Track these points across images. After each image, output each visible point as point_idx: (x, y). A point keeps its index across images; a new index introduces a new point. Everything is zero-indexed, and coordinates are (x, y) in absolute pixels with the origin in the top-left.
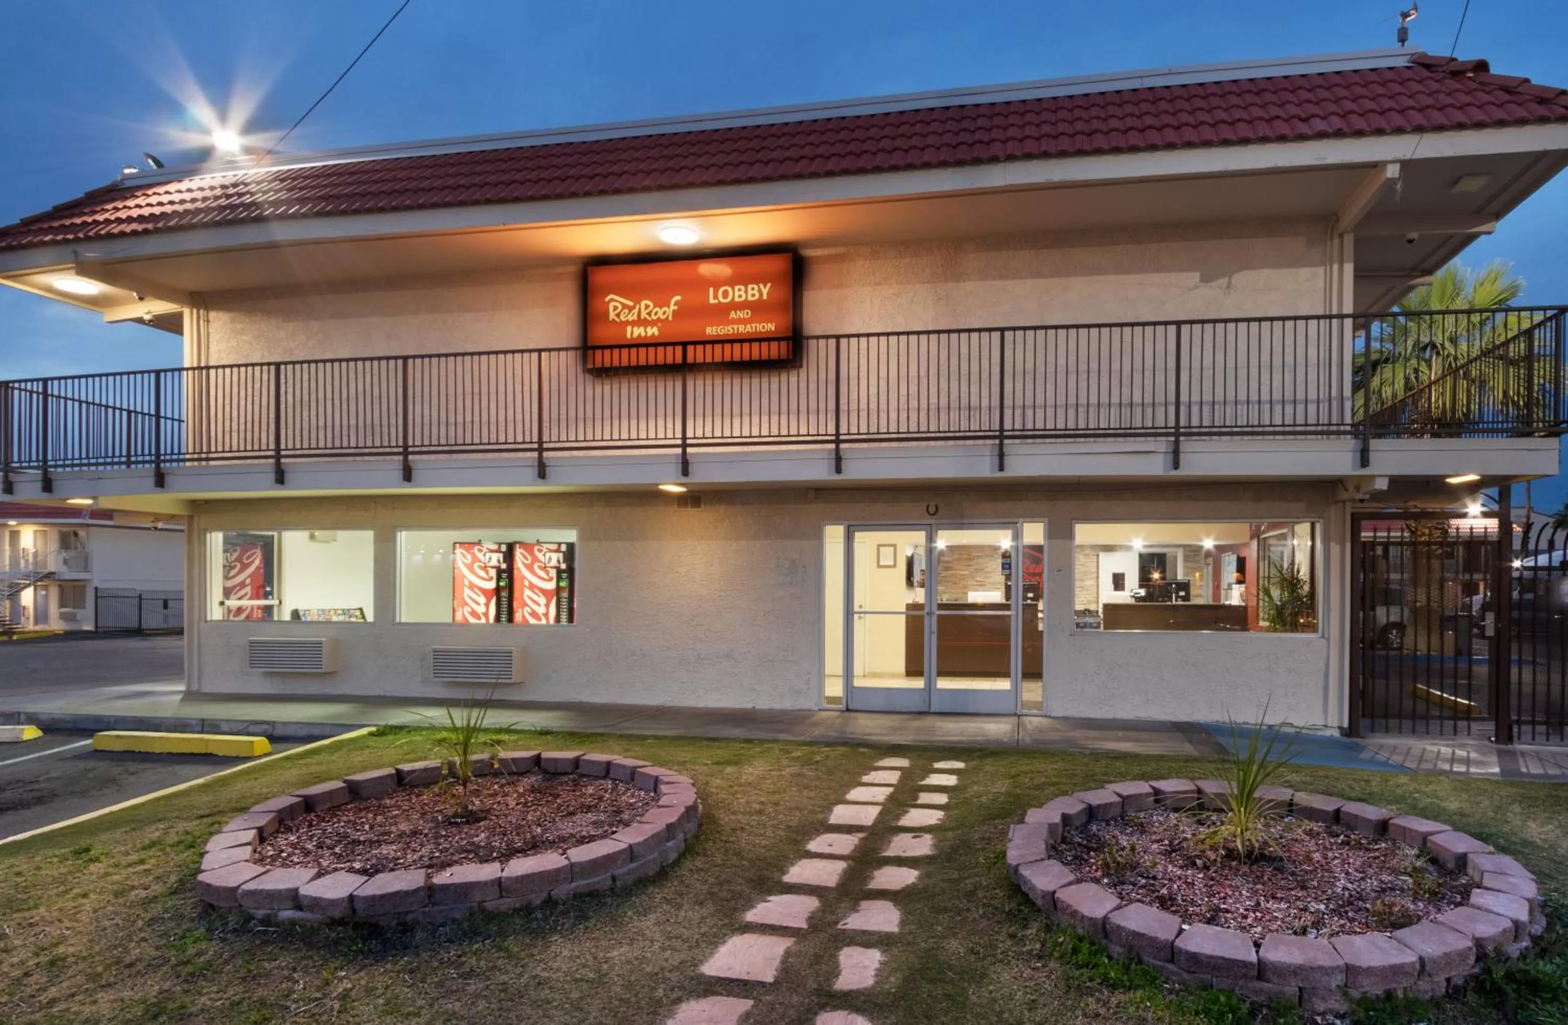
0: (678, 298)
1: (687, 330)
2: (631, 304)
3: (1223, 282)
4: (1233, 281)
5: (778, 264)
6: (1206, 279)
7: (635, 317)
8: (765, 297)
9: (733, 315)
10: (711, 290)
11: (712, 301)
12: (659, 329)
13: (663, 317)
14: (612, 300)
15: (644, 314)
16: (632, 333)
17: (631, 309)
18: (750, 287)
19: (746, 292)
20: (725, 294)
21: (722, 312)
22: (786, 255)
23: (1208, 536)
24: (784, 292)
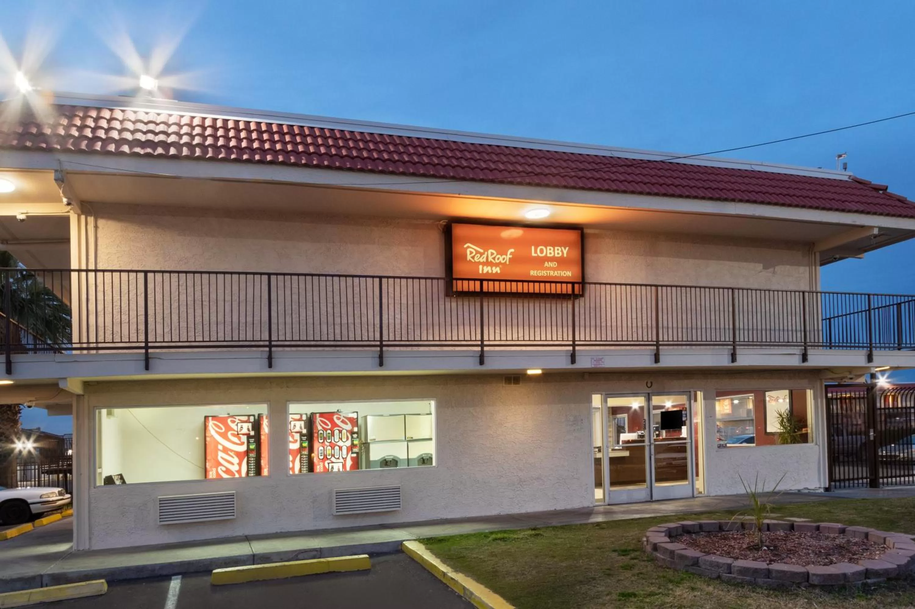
0: (512, 250)
1: (518, 271)
2: (482, 251)
3: (771, 270)
4: (776, 270)
5: (572, 236)
6: (765, 268)
7: (485, 260)
8: (565, 255)
9: (546, 264)
10: (533, 248)
11: (533, 254)
12: (500, 269)
13: (503, 262)
14: (468, 247)
15: (490, 259)
16: (483, 270)
17: (482, 254)
18: (556, 248)
19: (554, 251)
20: (542, 251)
21: (540, 261)
22: (576, 231)
23: (669, 400)
24: (576, 254)
